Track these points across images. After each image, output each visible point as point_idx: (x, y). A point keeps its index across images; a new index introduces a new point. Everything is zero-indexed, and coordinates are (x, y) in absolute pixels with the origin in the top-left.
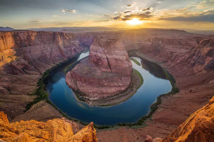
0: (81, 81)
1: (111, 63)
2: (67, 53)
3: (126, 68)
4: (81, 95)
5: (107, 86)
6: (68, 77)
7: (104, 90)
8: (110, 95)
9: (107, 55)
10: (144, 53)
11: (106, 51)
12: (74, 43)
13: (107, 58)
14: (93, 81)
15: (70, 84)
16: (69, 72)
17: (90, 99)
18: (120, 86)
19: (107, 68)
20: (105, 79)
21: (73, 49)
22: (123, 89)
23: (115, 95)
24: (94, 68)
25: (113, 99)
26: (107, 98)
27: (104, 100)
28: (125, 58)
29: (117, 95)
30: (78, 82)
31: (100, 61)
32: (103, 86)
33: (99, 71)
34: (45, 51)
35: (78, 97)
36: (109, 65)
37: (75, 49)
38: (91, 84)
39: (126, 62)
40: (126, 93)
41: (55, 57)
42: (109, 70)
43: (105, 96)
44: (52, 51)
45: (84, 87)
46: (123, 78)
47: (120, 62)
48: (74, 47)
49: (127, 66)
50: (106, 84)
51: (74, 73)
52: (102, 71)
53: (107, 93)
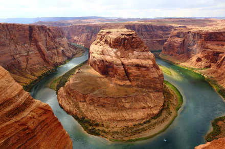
0: (85, 101)
1: (129, 71)
2: (52, 57)
3: (155, 78)
4: (91, 126)
5: (130, 108)
6: (62, 97)
7: (126, 115)
8: (137, 123)
9: (122, 59)
10: (172, 55)
11: (119, 53)
12: (61, 43)
13: (123, 64)
14: (105, 101)
15: (67, 107)
16: (62, 89)
17: (107, 130)
18: (150, 107)
19: (123, 79)
20: (125, 98)
21: (60, 51)
22: (156, 112)
23: (144, 123)
24: (103, 80)
25: (143, 130)
26: (133, 128)
27: (130, 131)
28: (151, 62)
29: (149, 122)
30: (80, 104)
31: (110, 69)
32: (123, 108)
33: (111, 85)
34: (18, 56)
35: (86, 129)
36: (127, 74)
37: (63, 51)
38: (102, 106)
39: (154, 69)
40: (161, 118)
41: (33, 65)
42: (128, 83)
43: (130, 124)
44: (28, 55)
45: (92, 111)
46: (152, 94)
47: (143, 69)
48: (62, 48)
49: (156, 75)
50: (127, 106)
51: (71, 90)
52: (116, 84)
53: (132, 120)
